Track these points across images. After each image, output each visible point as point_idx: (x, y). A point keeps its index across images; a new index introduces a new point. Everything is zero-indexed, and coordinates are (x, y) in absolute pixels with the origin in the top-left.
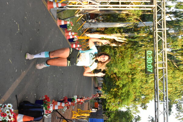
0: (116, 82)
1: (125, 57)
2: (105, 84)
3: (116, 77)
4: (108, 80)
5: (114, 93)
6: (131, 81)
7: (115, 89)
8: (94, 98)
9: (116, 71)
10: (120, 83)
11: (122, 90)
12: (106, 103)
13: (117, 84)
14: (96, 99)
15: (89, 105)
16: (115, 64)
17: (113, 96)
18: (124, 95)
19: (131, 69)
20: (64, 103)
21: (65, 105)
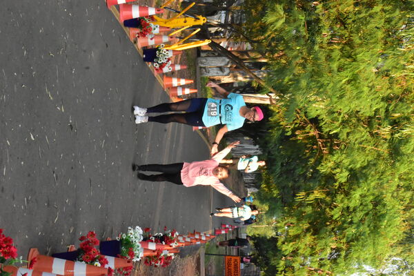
0: (318, 162)
1: (361, 45)
2: (271, 170)
3: (321, 137)
4: (283, 153)
5: (309, 210)
6: (391, 154)
7: (317, 194)
8: (220, 235)
9: (318, 108)
10: (338, 165)
11: (347, 194)
12: (275, 255)
13: (324, 168)
14: (231, 243)
15: (198, 268)
16: (312, 76)
17: (306, 226)
18: (356, 220)
19: (387, 99)
20: (81, 261)
21: (87, 270)
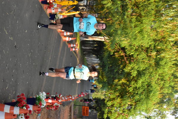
0: (124, 67)
1: (145, 16)
2: (103, 70)
3: (126, 56)
4: (109, 62)
5: (119, 87)
6: (155, 65)
7: (123, 81)
8: (80, 97)
9: (125, 43)
10: (132, 69)
11: (136, 81)
12: (104, 107)
13: (127, 70)
14: (85, 100)
15: (70, 111)
16: (123, 29)
17: (118, 94)
18: (139, 93)
19: (155, 40)
20: (17, 106)
21: (20, 111)
